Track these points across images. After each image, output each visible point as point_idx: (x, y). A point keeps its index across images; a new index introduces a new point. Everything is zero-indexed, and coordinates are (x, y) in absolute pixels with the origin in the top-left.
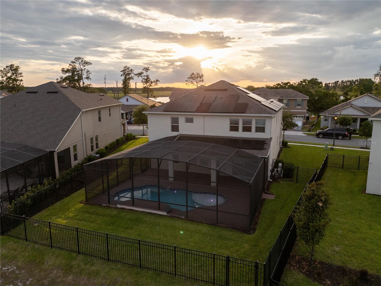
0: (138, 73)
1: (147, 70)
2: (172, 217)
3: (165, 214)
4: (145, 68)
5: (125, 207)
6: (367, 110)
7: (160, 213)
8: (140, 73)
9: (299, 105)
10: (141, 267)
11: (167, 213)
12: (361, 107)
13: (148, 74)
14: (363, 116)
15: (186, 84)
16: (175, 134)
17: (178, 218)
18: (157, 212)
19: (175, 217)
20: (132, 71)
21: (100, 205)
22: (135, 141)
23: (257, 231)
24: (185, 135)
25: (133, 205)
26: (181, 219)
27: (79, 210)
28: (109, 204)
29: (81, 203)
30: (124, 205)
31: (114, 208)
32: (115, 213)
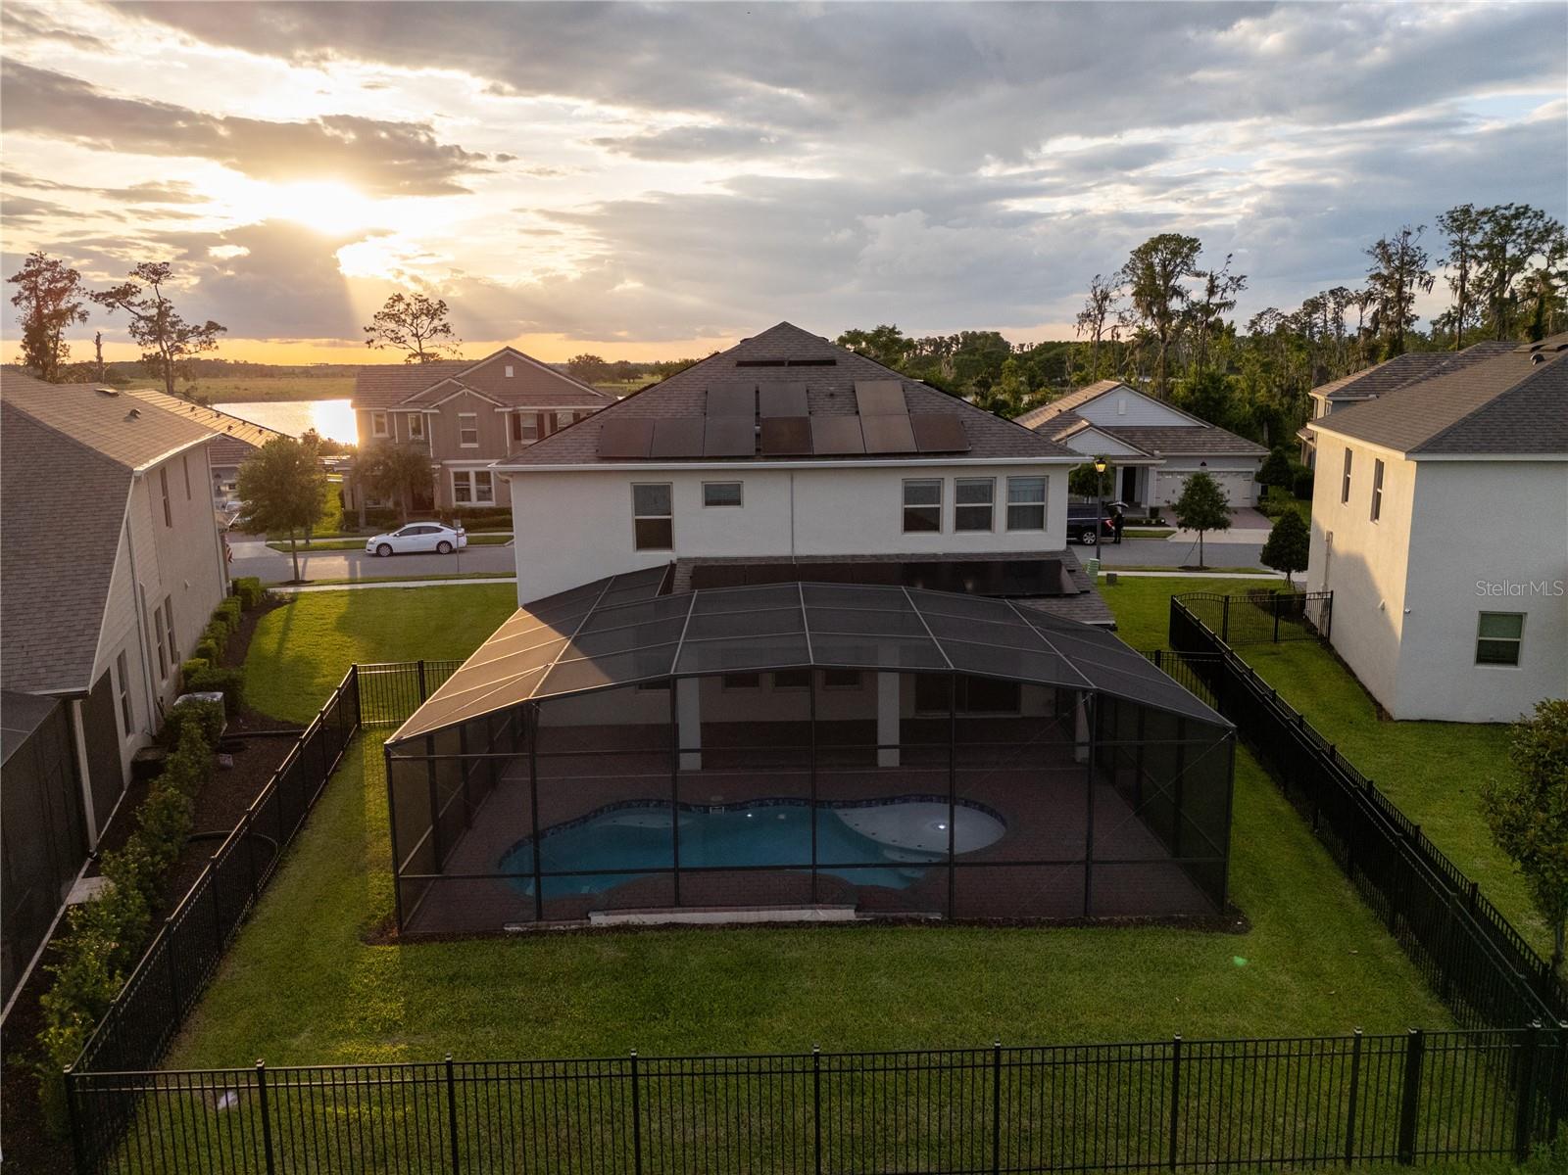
0: (110, 290)
1: (156, 278)
2: (876, 922)
3: (848, 914)
4: (145, 266)
7: (823, 915)
8: (118, 292)
11: (855, 911)
13: (163, 296)
14: (1130, 458)
15: (368, 343)
17: (916, 922)
18: (806, 915)
19: (899, 921)
20: (72, 281)
21: (491, 933)
22: (290, 611)
23: (1253, 919)
24: (705, 559)
25: (678, 903)
26: (930, 923)
27: (405, 977)
28: (540, 918)
29: (371, 944)
30: (628, 907)
31: (574, 932)
32: (609, 952)
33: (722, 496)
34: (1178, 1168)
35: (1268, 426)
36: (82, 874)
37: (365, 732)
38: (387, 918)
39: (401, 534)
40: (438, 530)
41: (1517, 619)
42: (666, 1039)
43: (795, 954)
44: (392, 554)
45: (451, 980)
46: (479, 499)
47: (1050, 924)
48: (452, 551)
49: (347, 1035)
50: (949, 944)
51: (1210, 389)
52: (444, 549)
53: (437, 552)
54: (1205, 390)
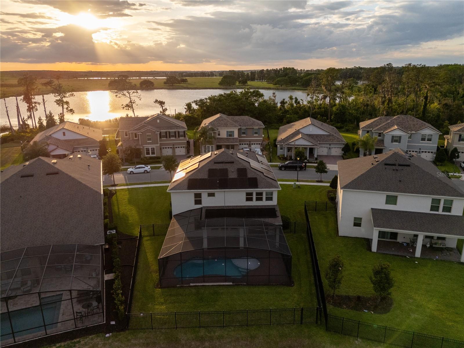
2: (236, 285)
3: (231, 284)
5: (197, 284)
6: (312, 138)
7: (227, 284)
8: (48, 82)
9: (256, 133)
10: (247, 326)
11: (232, 283)
12: (307, 135)
13: (60, 83)
14: (311, 146)
15: (116, 96)
16: (198, 206)
17: (242, 285)
18: (224, 284)
19: (239, 285)
21: (174, 287)
22: (116, 196)
23: (295, 283)
24: (208, 207)
25: (204, 282)
26: (244, 285)
27: (163, 295)
28: (182, 284)
29: (156, 288)
30: (196, 283)
31: (188, 286)
32: (194, 291)
33: (211, 195)
34: (271, 325)
35: (356, 120)
36: (104, 274)
37: (143, 237)
38: (157, 283)
39: (136, 169)
40: (144, 168)
41: (361, 219)
42: (203, 306)
43: (222, 291)
44: (133, 173)
45: (170, 295)
46: (152, 154)
47: (262, 285)
48: (148, 172)
49: (157, 305)
50: (246, 289)
51: (342, 110)
52: (146, 172)
53: (144, 173)
54: (340, 110)
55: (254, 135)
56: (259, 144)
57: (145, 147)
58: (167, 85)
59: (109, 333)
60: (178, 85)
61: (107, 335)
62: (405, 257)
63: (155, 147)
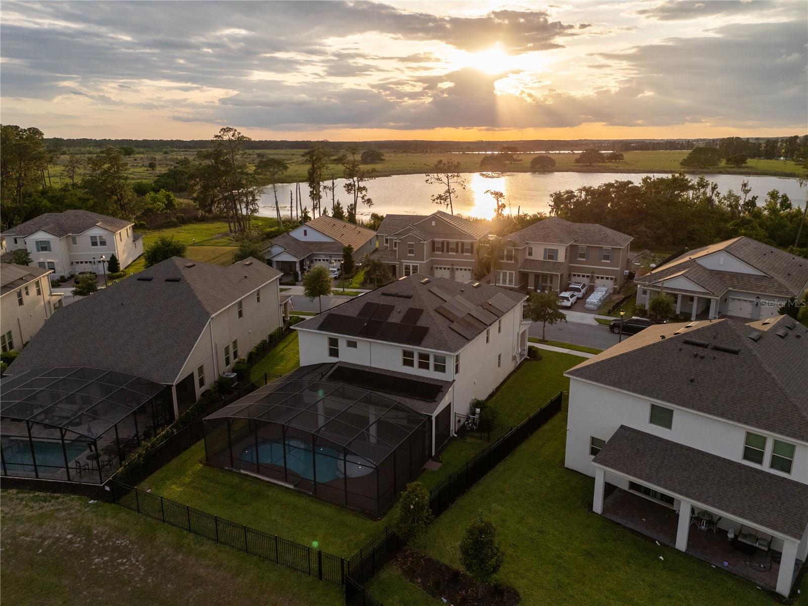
2: (299, 492)
5: (249, 473)
7: (287, 485)
9: (606, 258)
10: (247, 552)
12: (712, 271)
14: (703, 293)
16: (333, 360)
18: (283, 484)
19: (302, 492)
21: (221, 468)
23: (385, 518)
24: (346, 363)
26: (307, 495)
27: (197, 474)
28: (233, 467)
29: (199, 463)
31: (236, 473)
33: (352, 344)
34: (279, 564)
45: (204, 477)
49: (176, 484)
55: (602, 261)
56: (612, 279)
57: (404, 264)
58: (581, 164)
59: (95, 500)
60: (601, 164)
61: (92, 502)
62: (653, 541)
63: (418, 265)
